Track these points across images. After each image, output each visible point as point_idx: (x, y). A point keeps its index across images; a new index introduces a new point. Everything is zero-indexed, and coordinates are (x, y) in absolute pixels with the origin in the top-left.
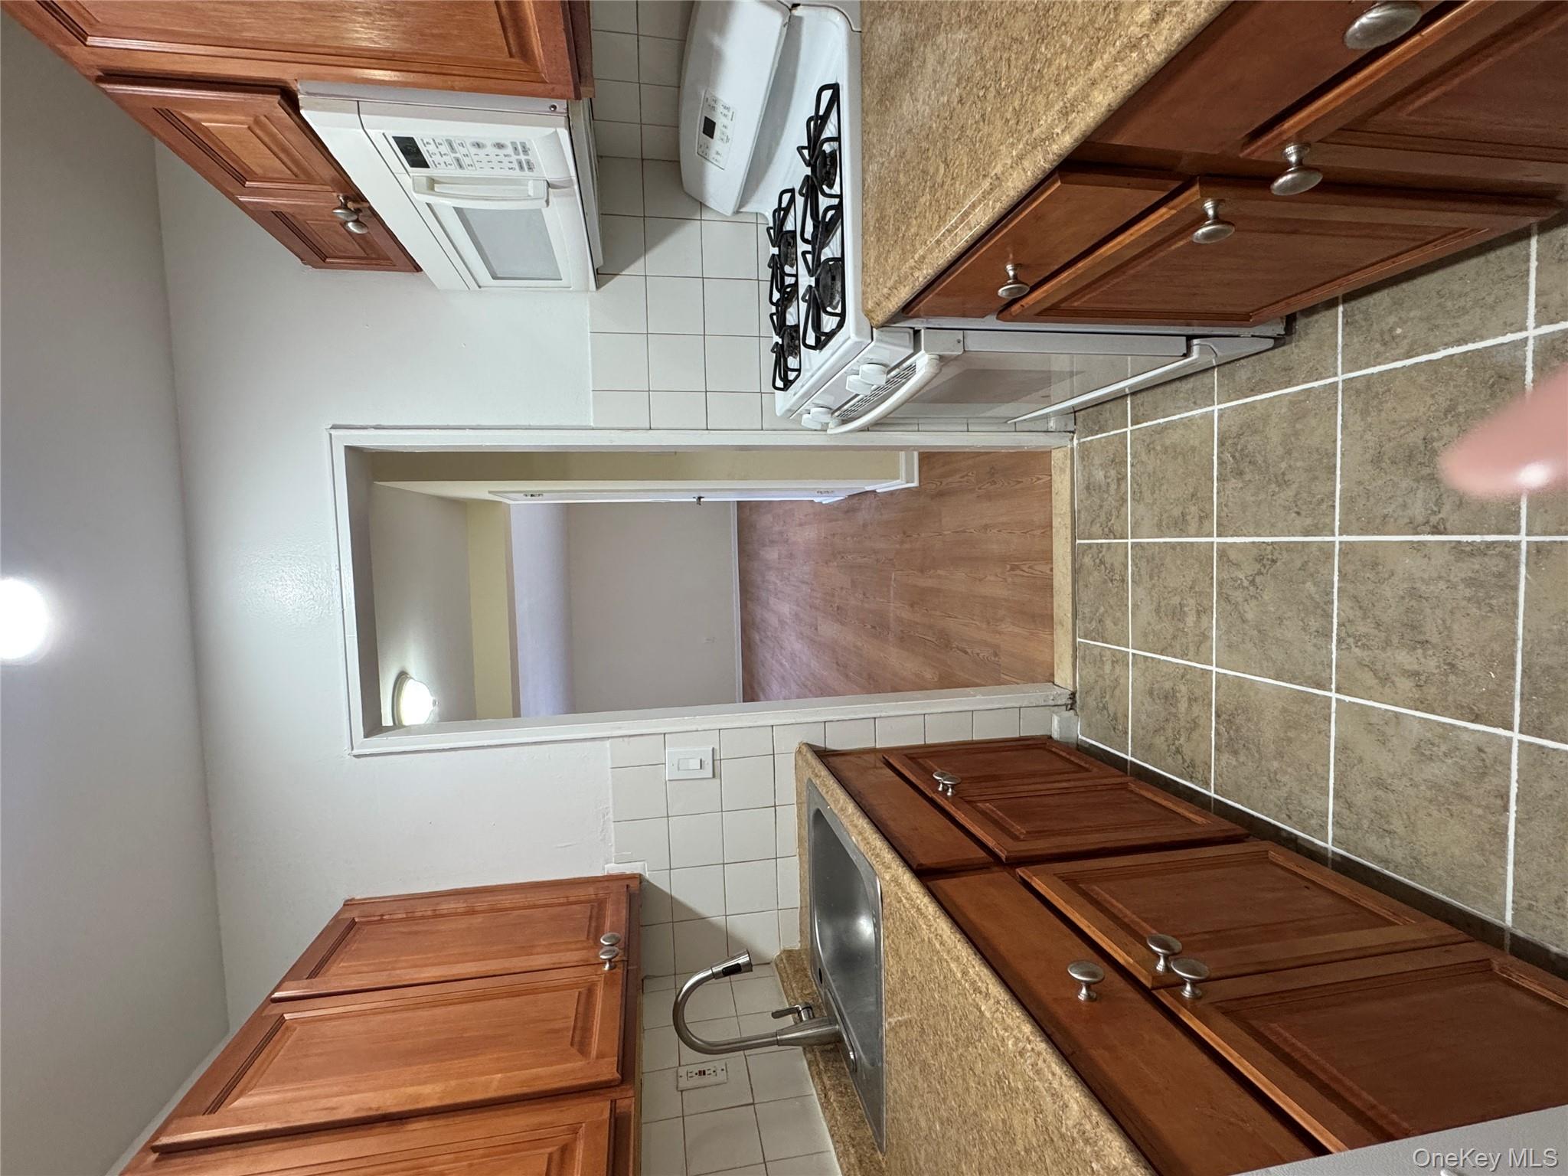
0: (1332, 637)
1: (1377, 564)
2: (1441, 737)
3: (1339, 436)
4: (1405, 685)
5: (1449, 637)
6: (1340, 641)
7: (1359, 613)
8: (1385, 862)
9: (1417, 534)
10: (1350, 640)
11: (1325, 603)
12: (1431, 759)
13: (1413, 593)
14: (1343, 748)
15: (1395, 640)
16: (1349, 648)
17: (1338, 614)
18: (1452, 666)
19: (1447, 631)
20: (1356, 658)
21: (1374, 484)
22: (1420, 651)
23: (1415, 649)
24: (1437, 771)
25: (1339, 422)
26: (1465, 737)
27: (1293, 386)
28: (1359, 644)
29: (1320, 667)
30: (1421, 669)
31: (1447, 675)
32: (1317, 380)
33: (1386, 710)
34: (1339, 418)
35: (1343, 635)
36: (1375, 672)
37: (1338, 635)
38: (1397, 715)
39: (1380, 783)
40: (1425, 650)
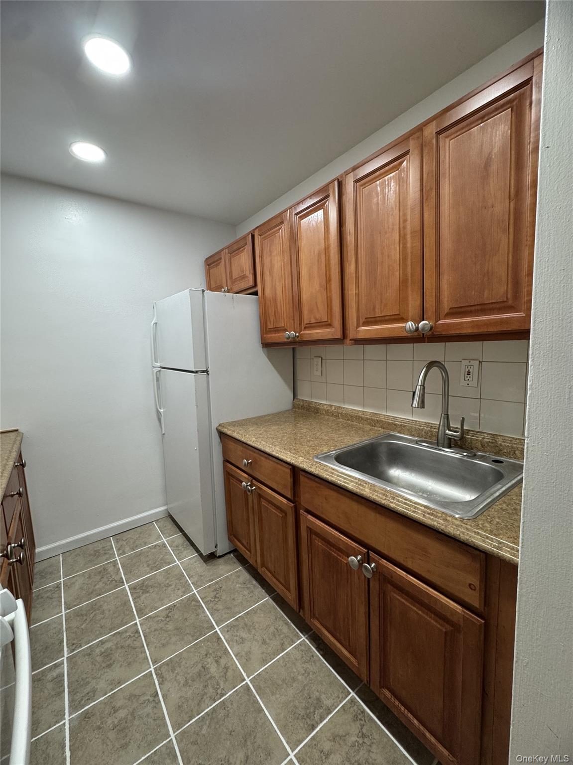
0: (223, 700)
1: (179, 706)
2: (232, 640)
4: (223, 662)
5: (197, 662)
6: (222, 695)
7: (205, 697)
8: (287, 624)
9: (160, 701)
10: (219, 691)
11: (209, 715)
12: (242, 638)
13: (186, 684)
14: (265, 662)
15: (208, 676)
16: (223, 689)
17: (210, 706)
18: (206, 655)
19: (196, 664)
20: (225, 683)
21: (139, 738)
22: (207, 666)
23: (207, 668)
24: (244, 635)
26: (227, 637)
28: (218, 687)
29: (240, 695)
30: (214, 661)
31: (211, 654)
33: (237, 660)
35: (219, 696)
36: (225, 674)
37: (220, 699)
38: (236, 656)
39: (264, 642)
40: (206, 665)
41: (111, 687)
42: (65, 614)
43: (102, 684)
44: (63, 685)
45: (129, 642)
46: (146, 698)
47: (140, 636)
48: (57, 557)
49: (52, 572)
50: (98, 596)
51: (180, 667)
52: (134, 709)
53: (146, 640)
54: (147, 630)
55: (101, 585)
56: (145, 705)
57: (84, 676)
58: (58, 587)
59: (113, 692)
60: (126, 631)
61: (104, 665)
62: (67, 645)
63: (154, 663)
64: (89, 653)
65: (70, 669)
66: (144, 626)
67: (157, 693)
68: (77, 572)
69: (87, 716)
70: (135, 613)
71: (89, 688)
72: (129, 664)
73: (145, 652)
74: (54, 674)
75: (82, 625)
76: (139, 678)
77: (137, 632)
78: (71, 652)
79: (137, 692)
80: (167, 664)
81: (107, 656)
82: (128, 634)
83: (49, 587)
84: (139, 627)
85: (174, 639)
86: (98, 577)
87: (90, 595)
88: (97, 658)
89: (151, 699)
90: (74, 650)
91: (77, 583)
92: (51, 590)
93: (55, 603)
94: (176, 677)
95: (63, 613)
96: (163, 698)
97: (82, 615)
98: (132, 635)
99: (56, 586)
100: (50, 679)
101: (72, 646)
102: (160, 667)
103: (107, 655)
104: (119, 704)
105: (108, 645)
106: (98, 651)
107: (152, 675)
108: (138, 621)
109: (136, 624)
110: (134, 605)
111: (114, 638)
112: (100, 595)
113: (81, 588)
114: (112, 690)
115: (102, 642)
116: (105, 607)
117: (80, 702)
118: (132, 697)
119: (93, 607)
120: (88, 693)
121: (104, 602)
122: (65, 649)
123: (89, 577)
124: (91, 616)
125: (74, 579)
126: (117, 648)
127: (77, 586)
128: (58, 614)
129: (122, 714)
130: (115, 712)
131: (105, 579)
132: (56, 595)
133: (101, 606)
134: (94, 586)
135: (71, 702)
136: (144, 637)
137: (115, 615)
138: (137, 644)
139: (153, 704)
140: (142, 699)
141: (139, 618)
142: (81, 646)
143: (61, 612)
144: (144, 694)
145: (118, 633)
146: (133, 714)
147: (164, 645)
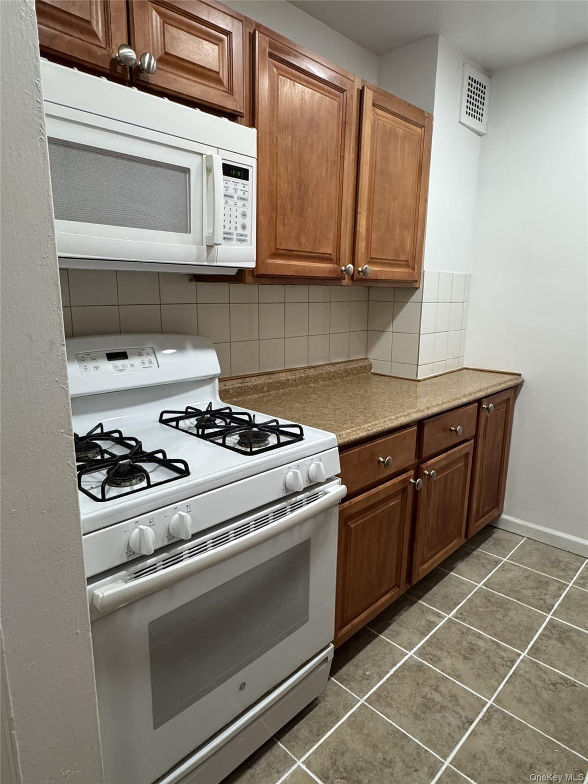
1: (475, 756)
3: (390, 721)
5: (531, 754)
13: (501, 752)
21: (429, 726)
25: (384, 716)
27: (342, 717)
32: (352, 708)
34: (381, 715)
41: (450, 671)
42: (480, 588)
43: (448, 662)
44: (430, 631)
45: (498, 660)
46: (461, 712)
47: (511, 668)
48: (520, 538)
49: (504, 548)
50: (516, 599)
51: (512, 734)
52: (446, 706)
53: (511, 676)
54: (522, 672)
55: (529, 593)
56: (456, 716)
57: (445, 643)
58: (497, 562)
59: (448, 677)
60: (505, 650)
61: (463, 652)
62: (458, 610)
63: (497, 701)
64: (464, 633)
65: (443, 627)
66: (523, 666)
67: (472, 722)
68: (522, 564)
69: (420, 667)
70: (530, 646)
71: (438, 653)
72: (478, 675)
73: (500, 685)
74: (433, 618)
75: (481, 607)
76: (473, 694)
77: (513, 662)
78: (455, 618)
79: (461, 701)
80: (505, 716)
81: (472, 650)
82: (503, 654)
83: (491, 556)
84: (519, 661)
85: (536, 708)
86: (533, 584)
87: (512, 592)
88: (464, 642)
89: (464, 719)
90: (457, 618)
91: (512, 573)
92: (489, 560)
93: (482, 572)
94: (499, 735)
95: (480, 585)
96: (472, 732)
97: (489, 601)
98: (506, 659)
99: (496, 560)
100: (428, 618)
101: (460, 615)
102: (497, 710)
103: (472, 648)
104: (442, 689)
105: (481, 643)
106: (470, 638)
107: (484, 706)
108: (524, 654)
109: (519, 655)
110: (537, 640)
111: (491, 644)
112: (519, 600)
113: (511, 580)
114: (449, 674)
115: (479, 636)
116: (512, 614)
117: (426, 654)
118: (454, 697)
119: (503, 605)
120: (435, 656)
121: (516, 609)
122: (455, 611)
123: (527, 577)
124: (494, 609)
125: (514, 568)
126: (484, 653)
127: (509, 575)
128: (476, 582)
129: (437, 697)
130: (436, 690)
131: (537, 592)
132: (488, 567)
133: (509, 609)
134: (523, 589)
135: (423, 647)
136: (514, 672)
137: (511, 628)
138: (502, 670)
139: (460, 724)
140: (458, 709)
141: (528, 654)
142: (464, 621)
143: (479, 583)
144: (463, 708)
145: (498, 644)
146: (443, 708)
147: (520, 700)
